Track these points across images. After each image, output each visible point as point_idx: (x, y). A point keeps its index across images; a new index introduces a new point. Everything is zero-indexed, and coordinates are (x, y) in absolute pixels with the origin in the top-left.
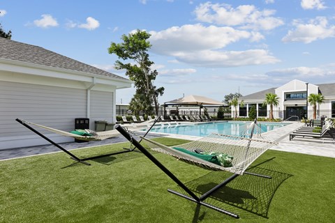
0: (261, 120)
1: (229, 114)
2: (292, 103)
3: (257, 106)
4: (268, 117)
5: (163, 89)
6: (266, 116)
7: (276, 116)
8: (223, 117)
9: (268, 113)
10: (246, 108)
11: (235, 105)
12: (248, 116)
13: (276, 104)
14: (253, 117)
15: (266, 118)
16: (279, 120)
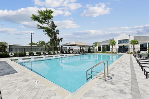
0: (108, 53)
1: (93, 50)
2: (121, 45)
3: (106, 46)
4: (111, 51)
5: (62, 39)
6: (110, 51)
7: (115, 51)
8: (91, 51)
9: (111, 49)
10: (101, 47)
11: (96, 46)
12: (102, 51)
13: (115, 45)
14: (104, 52)
15: (110, 52)
16: (116, 53)
